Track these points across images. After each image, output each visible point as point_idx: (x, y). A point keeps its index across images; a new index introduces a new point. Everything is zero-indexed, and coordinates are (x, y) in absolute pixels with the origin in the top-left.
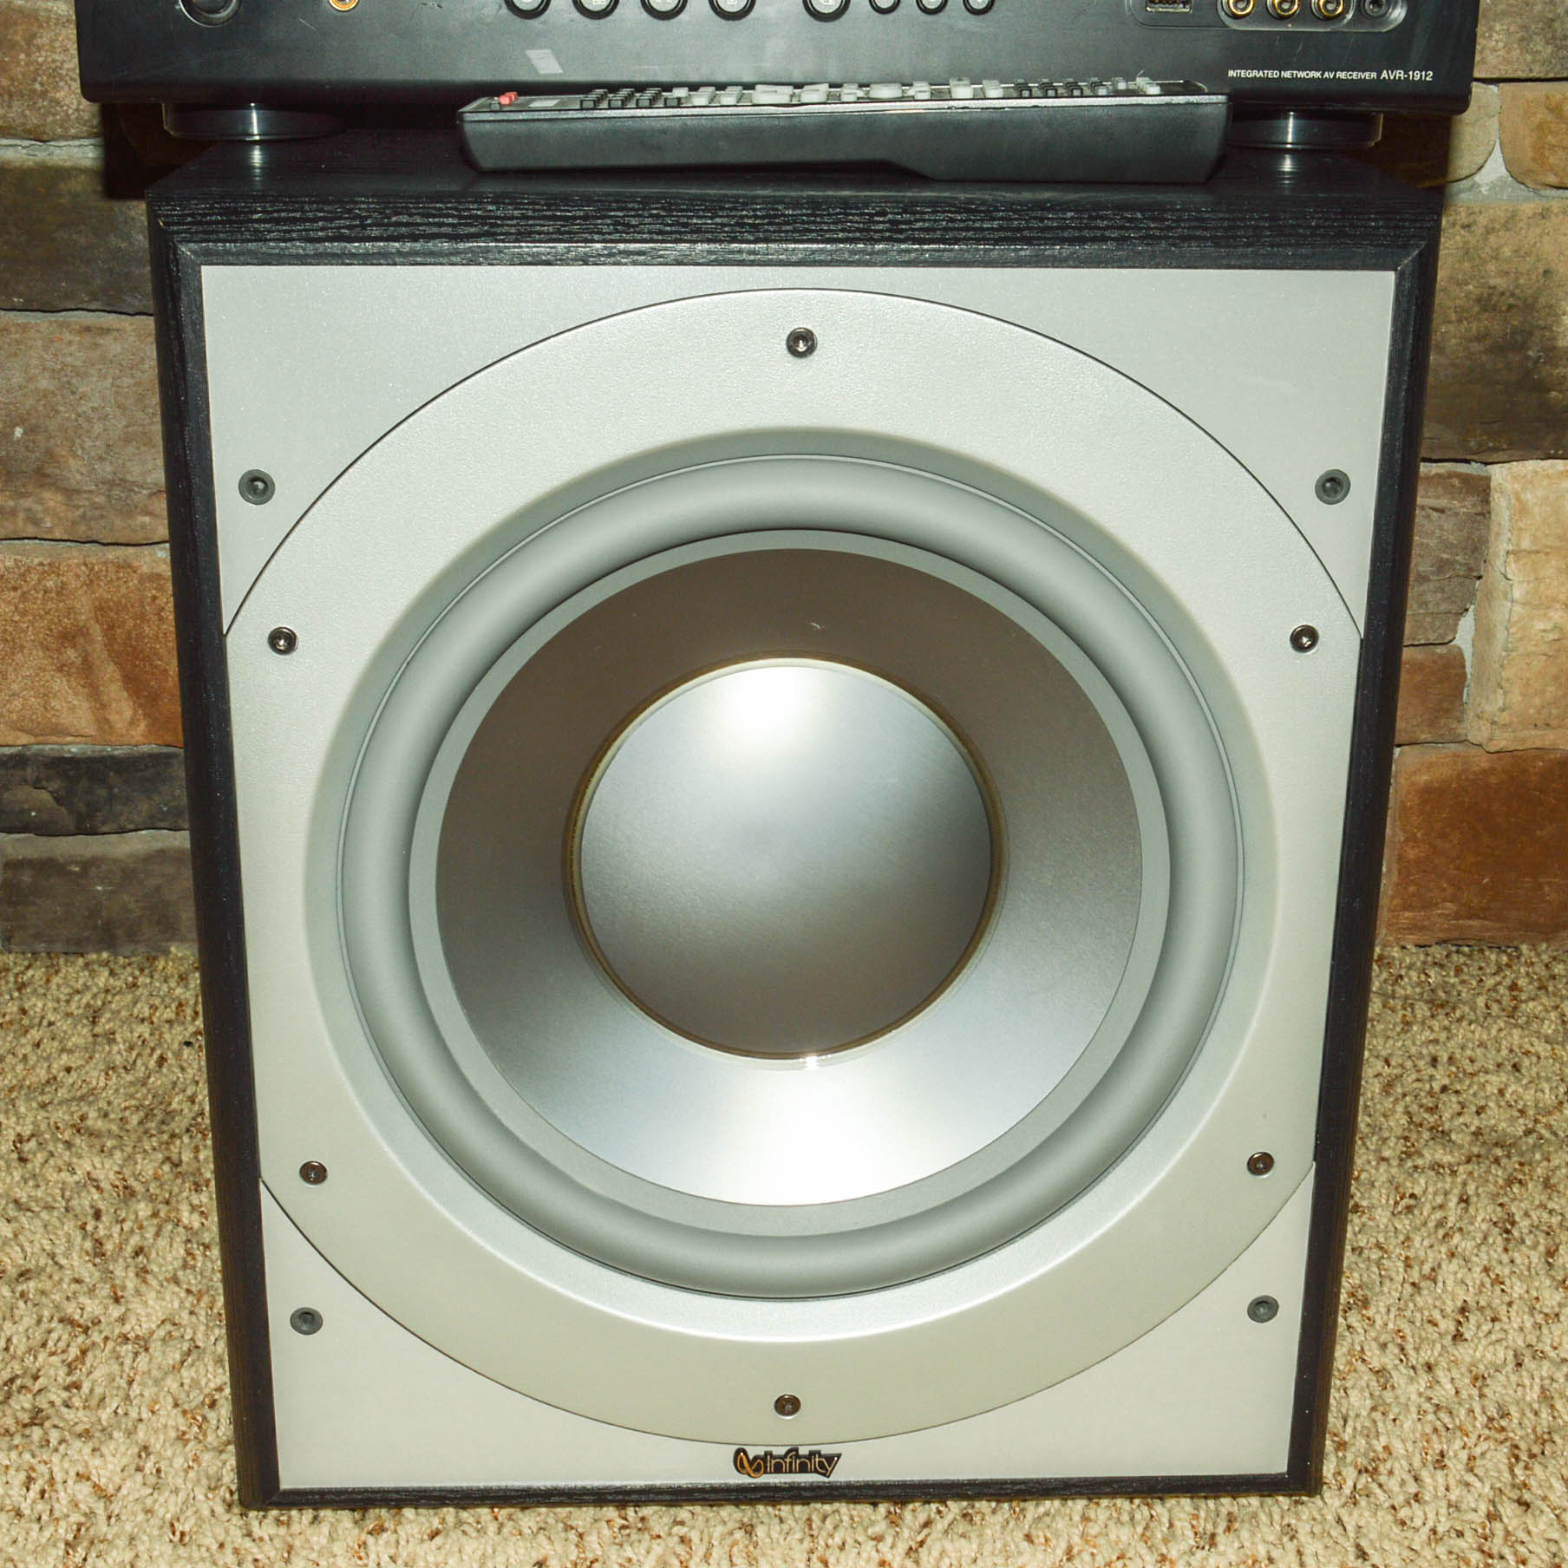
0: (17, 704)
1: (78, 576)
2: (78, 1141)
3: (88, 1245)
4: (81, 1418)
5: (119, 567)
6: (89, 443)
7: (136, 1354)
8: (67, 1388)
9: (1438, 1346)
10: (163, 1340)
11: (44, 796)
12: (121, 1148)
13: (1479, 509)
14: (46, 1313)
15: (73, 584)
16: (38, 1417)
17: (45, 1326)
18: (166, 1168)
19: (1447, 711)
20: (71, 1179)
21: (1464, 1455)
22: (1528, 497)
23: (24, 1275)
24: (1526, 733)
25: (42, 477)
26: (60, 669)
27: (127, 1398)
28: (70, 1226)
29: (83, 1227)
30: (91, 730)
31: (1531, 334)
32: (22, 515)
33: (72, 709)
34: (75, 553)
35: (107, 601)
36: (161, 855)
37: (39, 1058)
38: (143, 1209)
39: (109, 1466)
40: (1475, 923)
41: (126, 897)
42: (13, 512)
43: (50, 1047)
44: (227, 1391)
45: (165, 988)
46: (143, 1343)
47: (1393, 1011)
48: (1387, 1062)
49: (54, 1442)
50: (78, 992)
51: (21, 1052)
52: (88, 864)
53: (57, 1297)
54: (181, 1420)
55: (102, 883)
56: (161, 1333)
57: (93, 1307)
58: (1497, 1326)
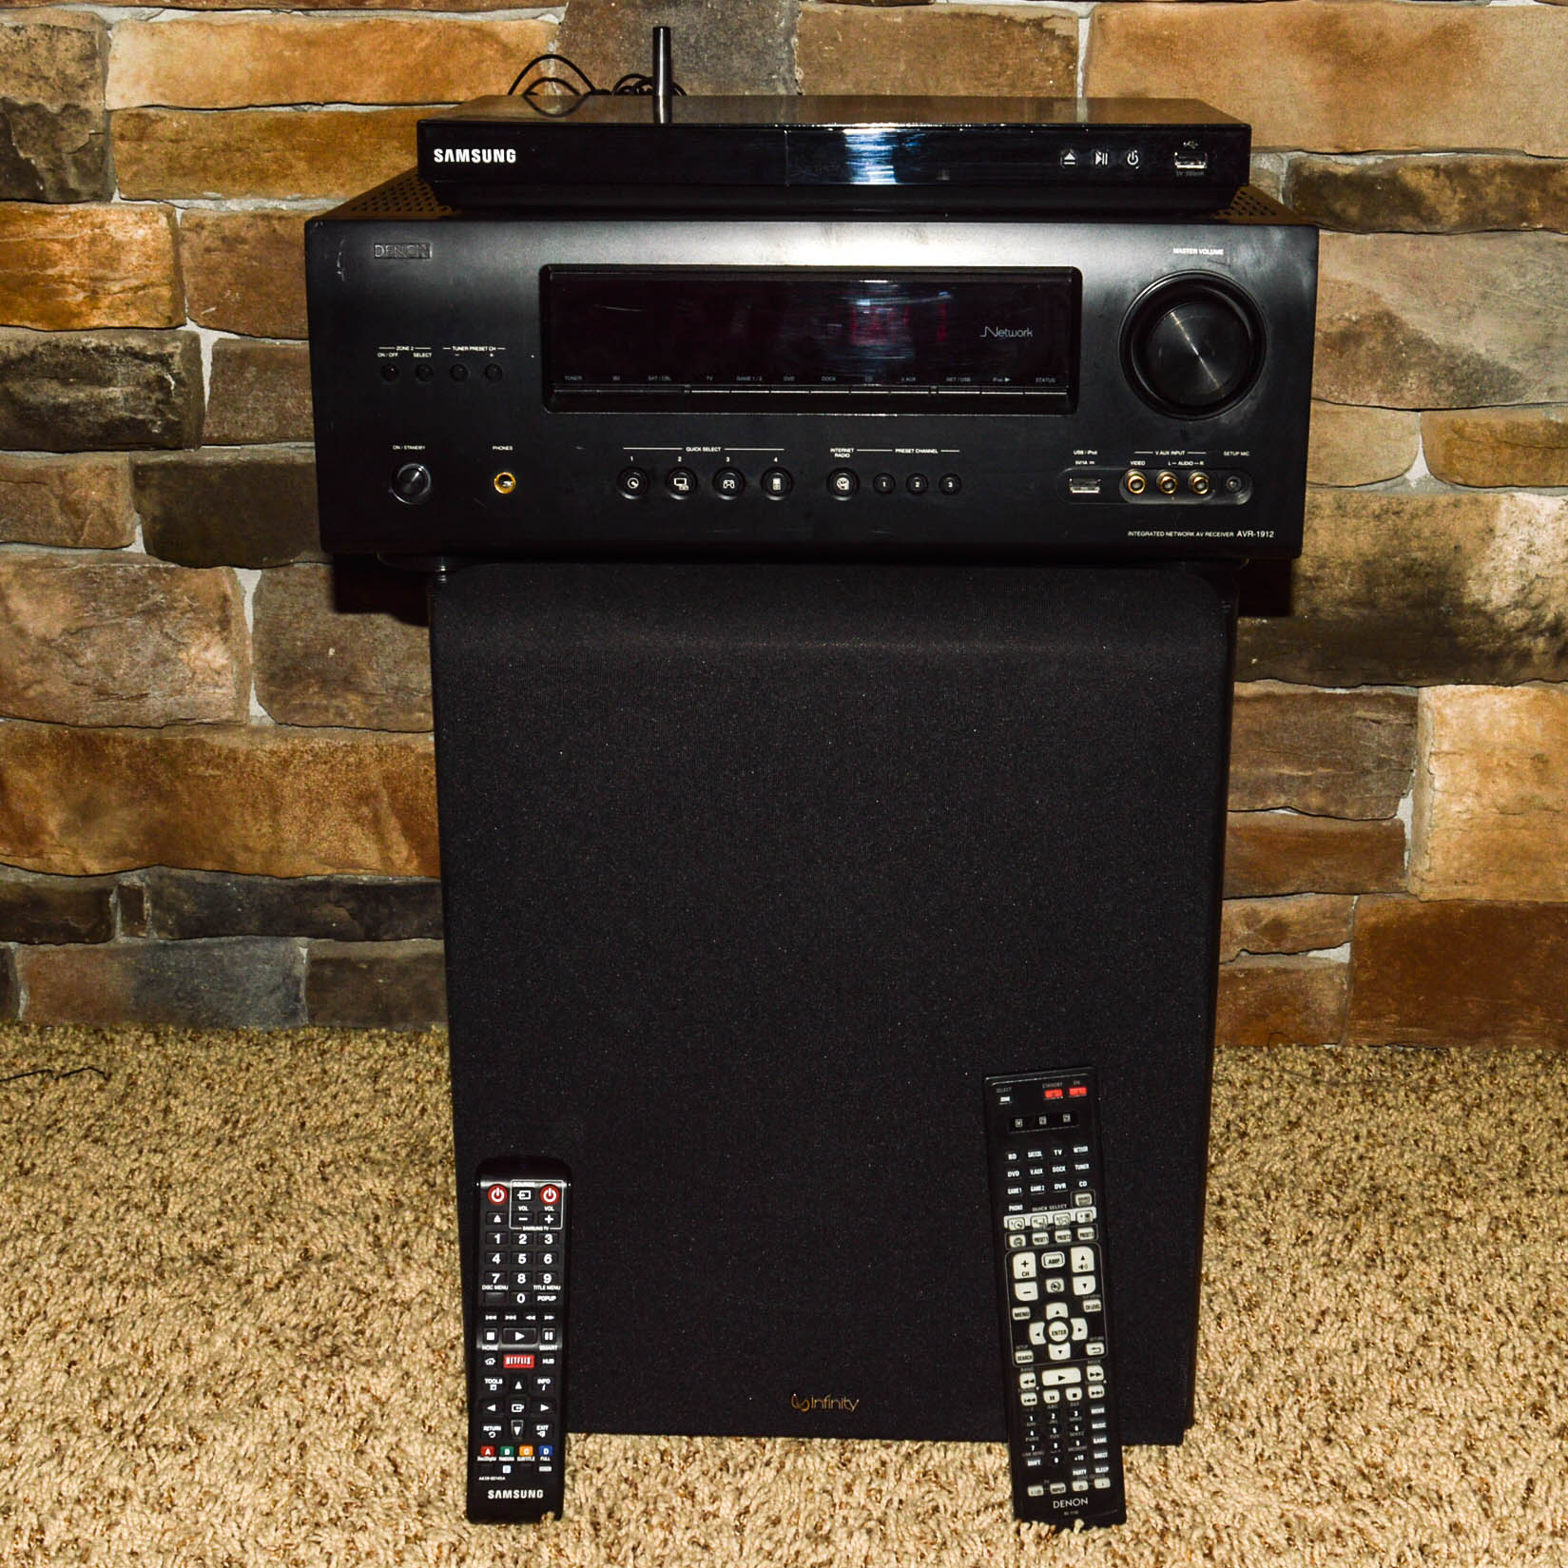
0: (325, 845)
1: (371, 754)
2: (363, 1167)
3: (370, 1239)
4: (365, 1353)
5: (401, 748)
6: (381, 660)
7: (402, 1314)
8: (356, 1334)
9: (1300, 1338)
10: (421, 1305)
11: (343, 912)
12: (394, 1172)
13: (1408, 721)
14: (341, 1284)
15: (368, 760)
16: (335, 1351)
17: (340, 1292)
18: (425, 1188)
19: (1389, 869)
20: (358, 1194)
21: (1296, 1409)
22: (1447, 711)
23: (327, 1258)
24: (1449, 888)
25: (349, 682)
26: (357, 821)
27: (395, 1341)
28: (357, 1226)
29: (367, 1227)
30: (378, 865)
31: (1443, 594)
32: (332, 711)
33: (365, 850)
34: (369, 737)
35: (392, 772)
36: (426, 958)
37: (336, 1106)
38: (409, 1216)
39: (382, 1385)
40: (1415, 1030)
41: (400, 988)
42: (326, 709)
43: (344, 1098)
44: (462, 1339)
45: (427, 1057)
46: (407, 1306)
47: (1334, 1096)
48: (1320, 1136)
49: (346, 1367)
50: (364, 1058)
51: (323, 1102)
52: (373, 963)
53: (349, 1274)
54: (431, 1356)
55: (383, 977)
56: (419, 1299)
57: (373, 1281)
58: (1345, 1324)
